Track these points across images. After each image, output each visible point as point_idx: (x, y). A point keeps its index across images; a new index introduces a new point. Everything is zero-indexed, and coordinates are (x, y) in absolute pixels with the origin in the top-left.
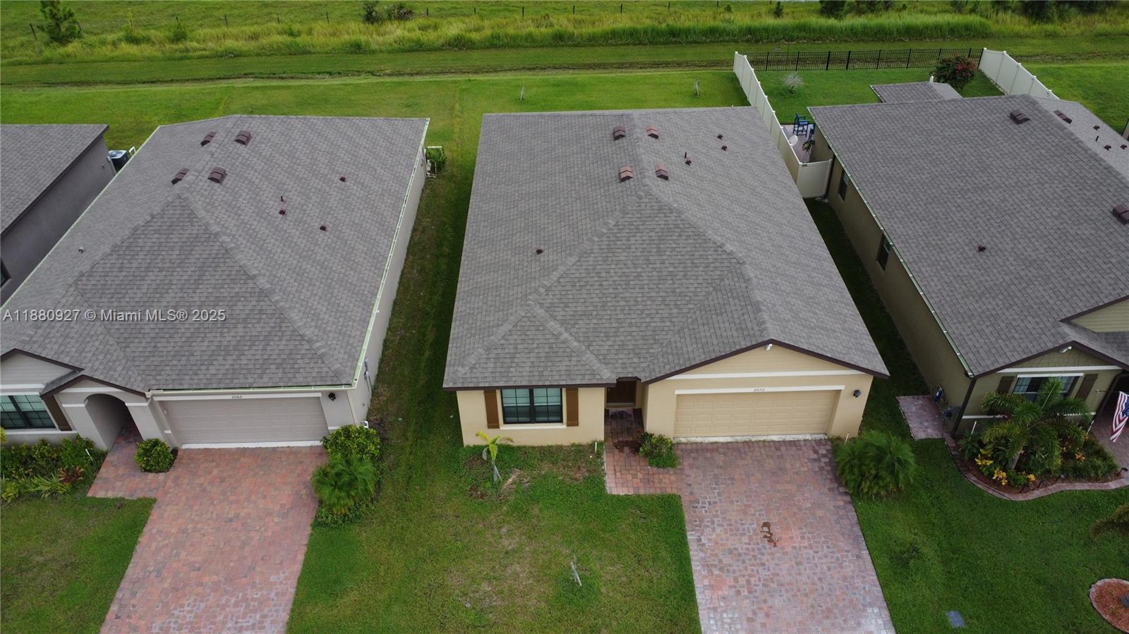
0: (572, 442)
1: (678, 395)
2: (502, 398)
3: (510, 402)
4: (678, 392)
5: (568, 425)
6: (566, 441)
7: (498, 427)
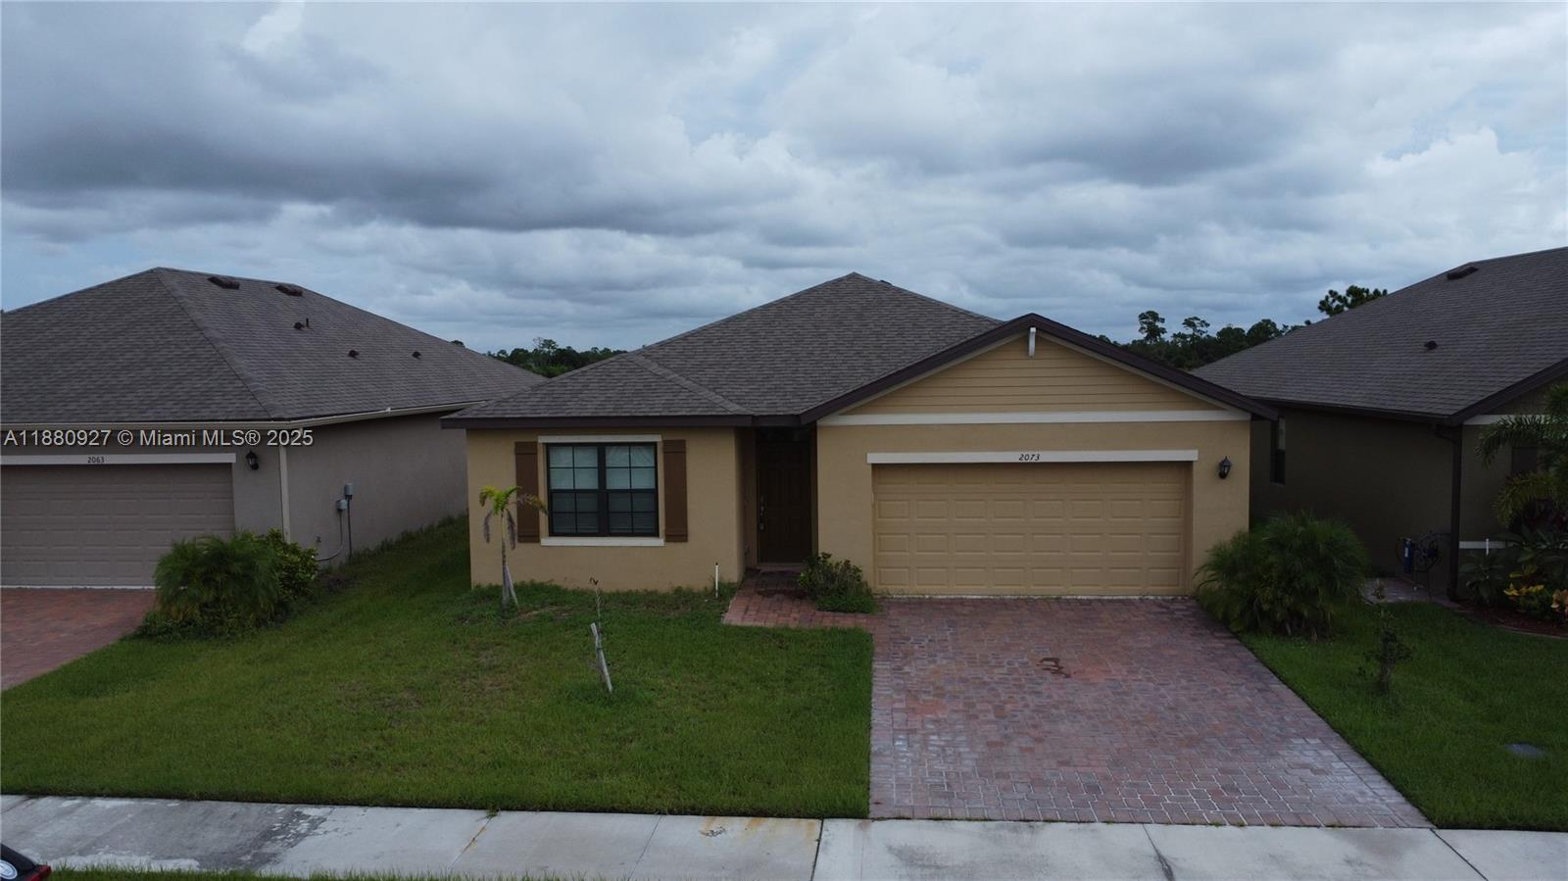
0: (677, 585)
1: (875, 466)
2: (548, 468)
3: (562, 482)
4: (876, 458)
5: (669, 538)
6: (663, 584)
7: (535, 538)
